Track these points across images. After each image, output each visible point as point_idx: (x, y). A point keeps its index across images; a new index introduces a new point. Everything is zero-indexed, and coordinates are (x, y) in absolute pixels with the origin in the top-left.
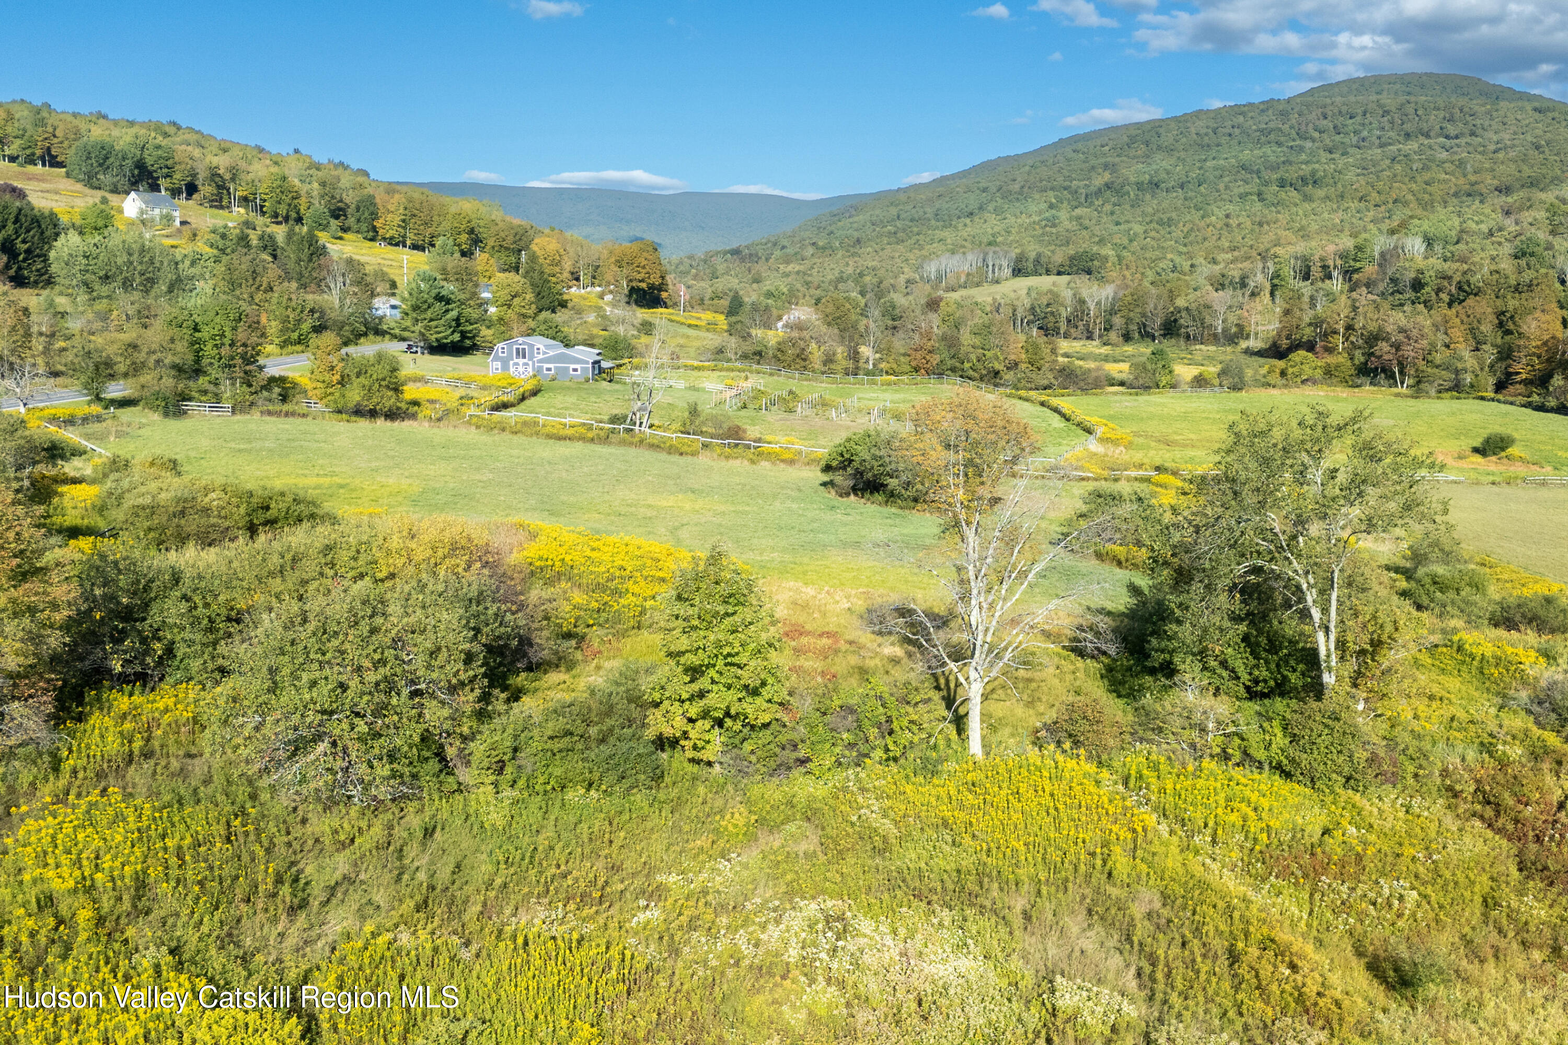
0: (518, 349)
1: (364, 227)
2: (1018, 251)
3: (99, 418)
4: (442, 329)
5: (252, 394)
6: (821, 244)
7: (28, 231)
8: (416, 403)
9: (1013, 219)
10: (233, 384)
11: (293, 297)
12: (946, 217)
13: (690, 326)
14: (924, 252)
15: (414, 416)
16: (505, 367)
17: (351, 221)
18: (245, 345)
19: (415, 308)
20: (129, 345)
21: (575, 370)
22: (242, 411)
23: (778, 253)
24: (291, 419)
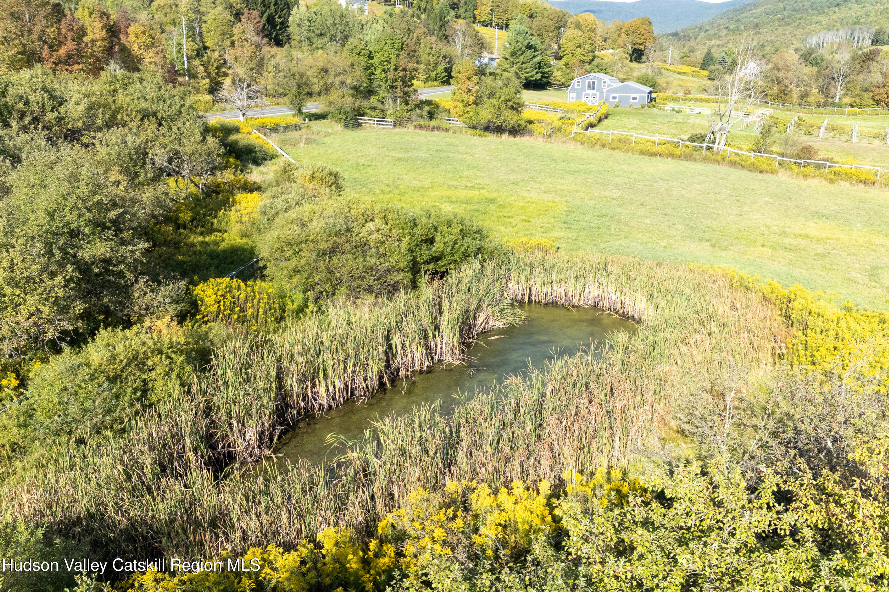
0: (589, 83)
1: (468, 14)
2: (877, 27)
3: (297, 127)
4: (530, 70)
5: (408, 111)
6: (732, 27)
7: (282, 11)
8: (530, 122)
9: (871, 7)
10: (395, 102)
11: (434, 46)
12: (819, 8)
13: (679, 73)
14: (806, 30)
15: (530, 133)
16: (579, 97)
17: (461, 11)
18: (404, 70)
19: (513, 54)
20: (322, 70)
21: (634, 98)
22: (401, 125)
23: (703, 34)
24: (436, 133)
